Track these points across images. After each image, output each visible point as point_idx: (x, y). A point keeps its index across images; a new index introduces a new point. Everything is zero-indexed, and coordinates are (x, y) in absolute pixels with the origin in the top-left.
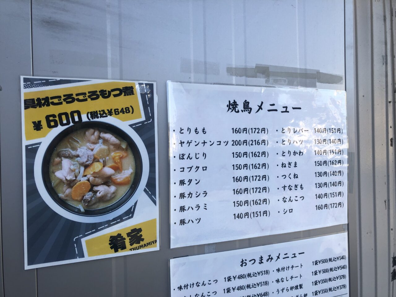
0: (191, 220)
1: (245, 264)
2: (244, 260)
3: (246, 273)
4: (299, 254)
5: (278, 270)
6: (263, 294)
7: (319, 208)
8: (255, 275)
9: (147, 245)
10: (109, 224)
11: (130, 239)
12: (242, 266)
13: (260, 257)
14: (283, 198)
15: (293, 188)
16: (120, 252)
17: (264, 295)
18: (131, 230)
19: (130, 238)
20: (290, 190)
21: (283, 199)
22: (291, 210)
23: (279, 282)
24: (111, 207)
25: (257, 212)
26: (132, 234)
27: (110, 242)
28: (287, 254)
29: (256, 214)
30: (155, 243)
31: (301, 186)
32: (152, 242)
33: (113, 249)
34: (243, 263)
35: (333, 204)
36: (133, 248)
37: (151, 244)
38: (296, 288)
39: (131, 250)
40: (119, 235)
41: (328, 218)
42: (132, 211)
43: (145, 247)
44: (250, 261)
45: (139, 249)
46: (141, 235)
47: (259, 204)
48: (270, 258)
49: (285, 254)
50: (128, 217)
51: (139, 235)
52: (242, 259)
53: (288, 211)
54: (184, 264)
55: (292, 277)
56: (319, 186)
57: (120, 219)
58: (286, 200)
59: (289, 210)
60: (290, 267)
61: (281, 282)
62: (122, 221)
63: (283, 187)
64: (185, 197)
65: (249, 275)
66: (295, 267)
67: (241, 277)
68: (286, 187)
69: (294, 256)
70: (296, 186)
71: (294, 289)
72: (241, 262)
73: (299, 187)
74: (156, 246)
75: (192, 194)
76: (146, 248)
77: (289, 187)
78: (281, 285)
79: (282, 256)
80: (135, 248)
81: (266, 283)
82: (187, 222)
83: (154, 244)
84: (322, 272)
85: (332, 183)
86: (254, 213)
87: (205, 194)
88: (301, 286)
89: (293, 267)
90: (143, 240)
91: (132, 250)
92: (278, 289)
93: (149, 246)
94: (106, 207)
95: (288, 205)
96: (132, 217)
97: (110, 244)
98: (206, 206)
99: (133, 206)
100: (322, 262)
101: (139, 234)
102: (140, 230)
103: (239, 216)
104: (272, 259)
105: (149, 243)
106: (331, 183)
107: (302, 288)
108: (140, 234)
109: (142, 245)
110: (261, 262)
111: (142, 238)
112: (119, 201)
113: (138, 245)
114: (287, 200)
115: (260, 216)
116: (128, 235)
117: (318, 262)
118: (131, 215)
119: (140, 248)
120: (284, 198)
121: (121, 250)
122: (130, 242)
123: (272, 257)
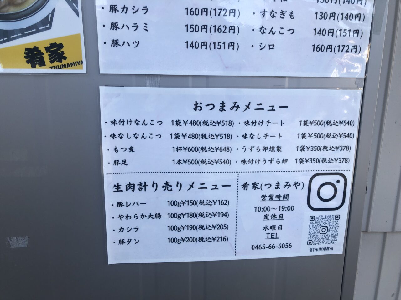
0: (127, 42)
1: (200, 108)
2: (198, 102)
3: (201, 119)
4: (280, 107)
5: (247, 123)
6: (223, 148)
7: (318, 48)
8: (213, 123)
9: (70, 65)
10: (23, 33)
11: (49, 55)
12: (196, 110)
13: (222, 103)
14: (261, 27)
15: (278, 15)
16: (38, 68)
17: (225, 150)
18: (50, 44)
19: (50, 53)
20: (273, 18)
21: (261, 29)
22: (272, 46)
23: (247, 138)
24: (24, 13)
25: (220, 42)
26: (52, 50)
27: (26, 55)
28: (261, 104)
29: (218, 45)
30: (81, 64)
31: (292, 13)
32: (77, 63)
33: (30, 64)
34: (197, 107)
35: (342, 46)
36: (54, 67)
37: (76, 65)
38: (271, 149)
39: (51, 68)
40: (36, 48)
41: (332, 66)
42: (49, 20)
43: (69, 67)
44: (207, 105)
45: (61, 68)
46: (63, 53)
47: (224, 32)
48: (235, 106)
49: (258, 105)
50: (45, 27)
51: (60, 52)
52: (196, 102)
53: (267, 47)
54: (119, 95)
55: (266, 136)
56: (321, 17)
57: (35, 29)
58: (265, 31)
59: (269, 45)
60: (265, 121)
61: (249, 138)
62: (38, 31)
63: (261, 12)
64: (118, 11)
65: (205, 123)
66: (272, 123)
67: (194, 123)
68: (267, 12)
69: (271, 108)
70: (283, 13)
71: (268, 150)
72: (194, 105)
73: (287, 15)
74: (82, 68)
75: (127, 8)
76: (70, 69)
77: (271, 12)
78: (248, 143)
79: (253, 106)
80: (56, 66)
81: (228, 136)
82: (121, 44)
83: (79, 65)
84: (313, 136)
85: (344, 16)
86: (214, 43)
87: (145, 11)
88: (279, 149)
89: (268, 122)
90: (65, 58)
91: (53, 68)
92: (244, 147)
93: (73, 66)
94: (18, 12)
95: (267, 39)
96: (50, 28)
97: (26, 57)
98: (146, 27)
99: (50, 15)
100: (315, 124)
101: (60, 50)
102: (61, 46)
103: (193, 45)
104: (238, 107)
105: (73, 63)
106: (342, 14)
107: (281, 151)
108: (62, 50)
109: (65, 65)
110: (222, 109)
111: (64, 55)
112: (33, 6)
113: (60, 64)
114: (267, 31)
115: (224, 48)
116: (47, 49)
117: (309, 123)
118: (48, 25)
119: (63, 68)
120: (263, 27)
121: (40, 66)
122: (49, 58)
123: (238, 105)
